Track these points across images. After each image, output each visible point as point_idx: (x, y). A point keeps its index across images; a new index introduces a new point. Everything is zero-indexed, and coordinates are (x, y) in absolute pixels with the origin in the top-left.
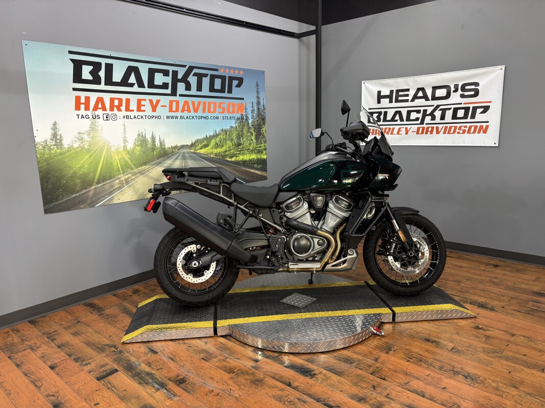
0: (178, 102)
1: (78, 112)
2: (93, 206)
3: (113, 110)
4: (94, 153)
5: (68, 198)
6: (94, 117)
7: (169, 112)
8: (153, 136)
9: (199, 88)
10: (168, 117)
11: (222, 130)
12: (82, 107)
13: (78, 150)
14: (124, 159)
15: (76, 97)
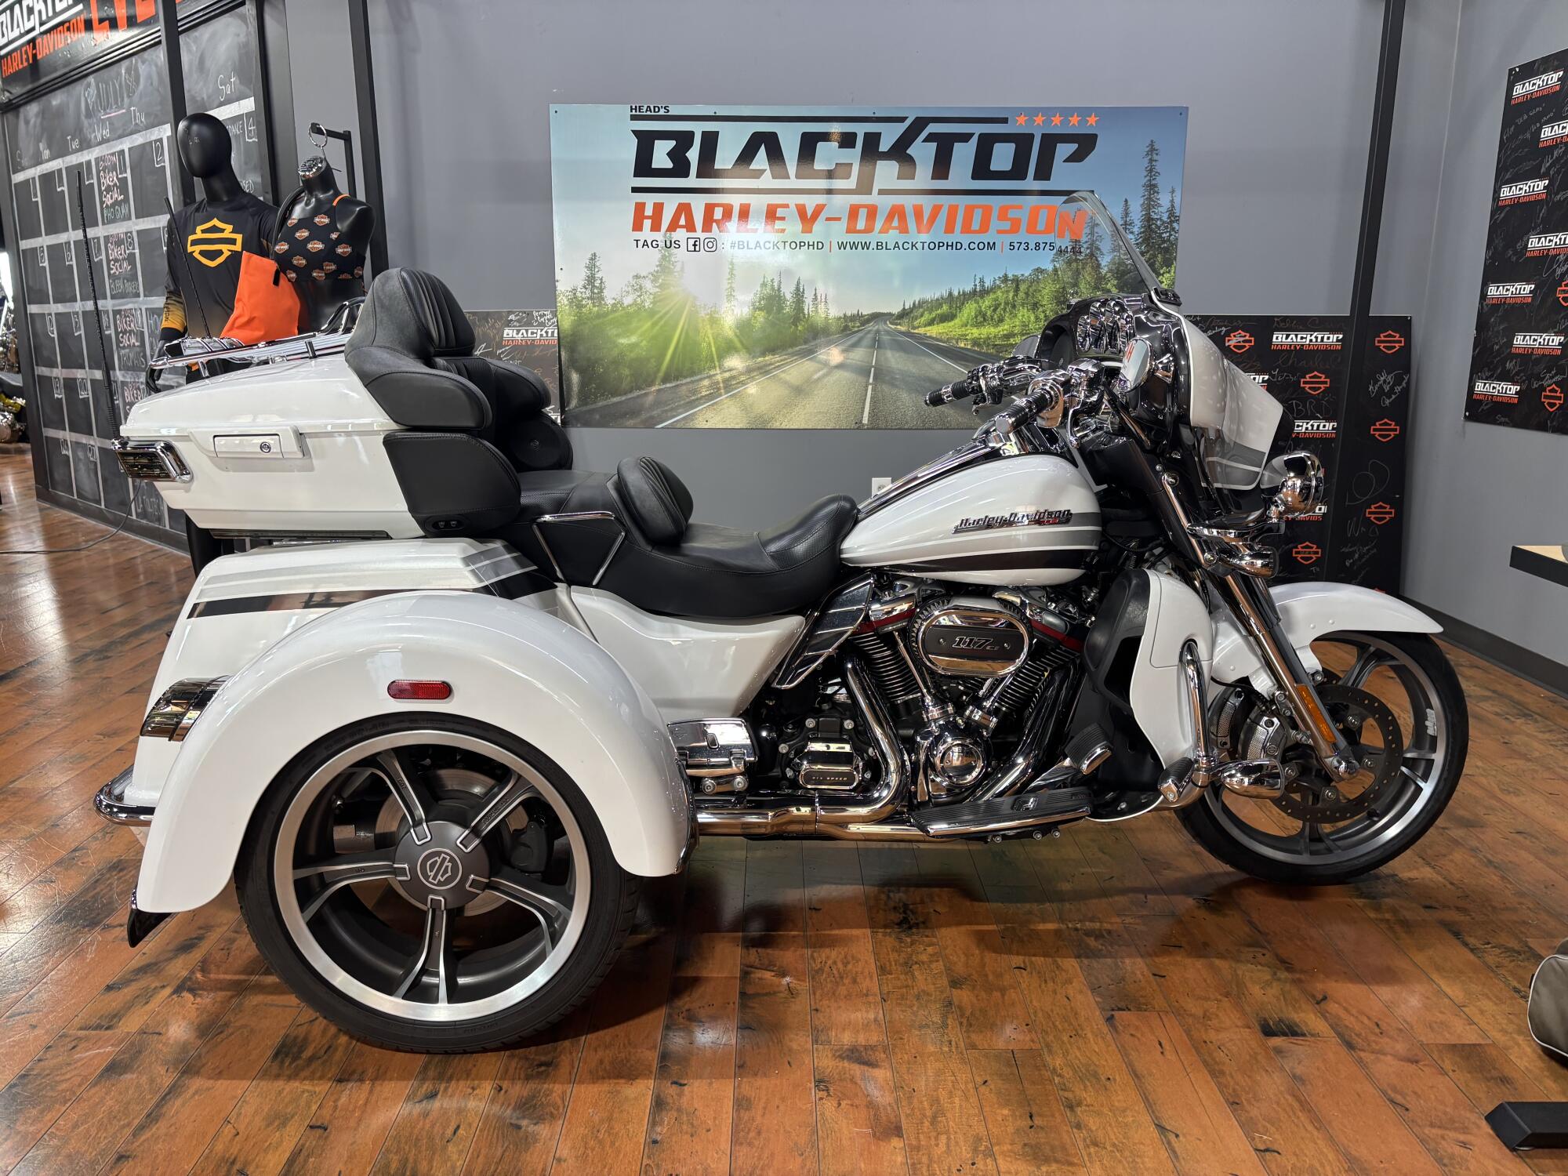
0: (872, 211)
1: (637, 235)
2: (652, 426)
3: (710, 230)
4: (661, 318)
5: (605, 403)
6: (668, 245)
7: (848, 231)
8: (798, 289)
9: (941, 168)
10: (842, 246)
11: (1005, 279)
12: (647, 223)
13: (631, 310)
14: (724, 335)
15: (637, 205)
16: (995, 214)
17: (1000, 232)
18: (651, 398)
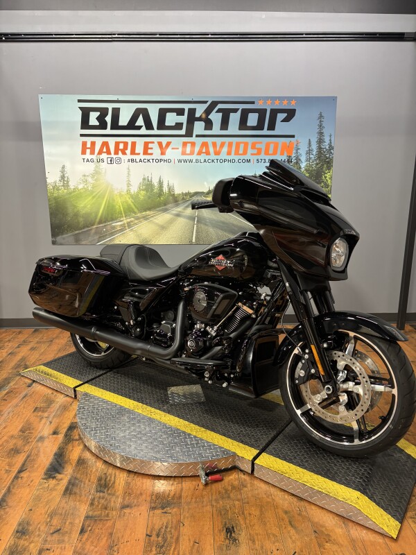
0: (193, 144)
1: (84, 156)
2: (94, 244)
3: (118, 154)
4: (96, 194)
6: (99, 161)
7: (182, 154)
8: (160, 181)
9: (225, 124)
10: (180, 161)
12: (88, 151)
13: (82, 191)
14: (127, 202)
15: (83, 142)
16: (250, 146)
17: (252, 154)
18: (93, 231)
